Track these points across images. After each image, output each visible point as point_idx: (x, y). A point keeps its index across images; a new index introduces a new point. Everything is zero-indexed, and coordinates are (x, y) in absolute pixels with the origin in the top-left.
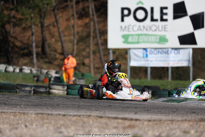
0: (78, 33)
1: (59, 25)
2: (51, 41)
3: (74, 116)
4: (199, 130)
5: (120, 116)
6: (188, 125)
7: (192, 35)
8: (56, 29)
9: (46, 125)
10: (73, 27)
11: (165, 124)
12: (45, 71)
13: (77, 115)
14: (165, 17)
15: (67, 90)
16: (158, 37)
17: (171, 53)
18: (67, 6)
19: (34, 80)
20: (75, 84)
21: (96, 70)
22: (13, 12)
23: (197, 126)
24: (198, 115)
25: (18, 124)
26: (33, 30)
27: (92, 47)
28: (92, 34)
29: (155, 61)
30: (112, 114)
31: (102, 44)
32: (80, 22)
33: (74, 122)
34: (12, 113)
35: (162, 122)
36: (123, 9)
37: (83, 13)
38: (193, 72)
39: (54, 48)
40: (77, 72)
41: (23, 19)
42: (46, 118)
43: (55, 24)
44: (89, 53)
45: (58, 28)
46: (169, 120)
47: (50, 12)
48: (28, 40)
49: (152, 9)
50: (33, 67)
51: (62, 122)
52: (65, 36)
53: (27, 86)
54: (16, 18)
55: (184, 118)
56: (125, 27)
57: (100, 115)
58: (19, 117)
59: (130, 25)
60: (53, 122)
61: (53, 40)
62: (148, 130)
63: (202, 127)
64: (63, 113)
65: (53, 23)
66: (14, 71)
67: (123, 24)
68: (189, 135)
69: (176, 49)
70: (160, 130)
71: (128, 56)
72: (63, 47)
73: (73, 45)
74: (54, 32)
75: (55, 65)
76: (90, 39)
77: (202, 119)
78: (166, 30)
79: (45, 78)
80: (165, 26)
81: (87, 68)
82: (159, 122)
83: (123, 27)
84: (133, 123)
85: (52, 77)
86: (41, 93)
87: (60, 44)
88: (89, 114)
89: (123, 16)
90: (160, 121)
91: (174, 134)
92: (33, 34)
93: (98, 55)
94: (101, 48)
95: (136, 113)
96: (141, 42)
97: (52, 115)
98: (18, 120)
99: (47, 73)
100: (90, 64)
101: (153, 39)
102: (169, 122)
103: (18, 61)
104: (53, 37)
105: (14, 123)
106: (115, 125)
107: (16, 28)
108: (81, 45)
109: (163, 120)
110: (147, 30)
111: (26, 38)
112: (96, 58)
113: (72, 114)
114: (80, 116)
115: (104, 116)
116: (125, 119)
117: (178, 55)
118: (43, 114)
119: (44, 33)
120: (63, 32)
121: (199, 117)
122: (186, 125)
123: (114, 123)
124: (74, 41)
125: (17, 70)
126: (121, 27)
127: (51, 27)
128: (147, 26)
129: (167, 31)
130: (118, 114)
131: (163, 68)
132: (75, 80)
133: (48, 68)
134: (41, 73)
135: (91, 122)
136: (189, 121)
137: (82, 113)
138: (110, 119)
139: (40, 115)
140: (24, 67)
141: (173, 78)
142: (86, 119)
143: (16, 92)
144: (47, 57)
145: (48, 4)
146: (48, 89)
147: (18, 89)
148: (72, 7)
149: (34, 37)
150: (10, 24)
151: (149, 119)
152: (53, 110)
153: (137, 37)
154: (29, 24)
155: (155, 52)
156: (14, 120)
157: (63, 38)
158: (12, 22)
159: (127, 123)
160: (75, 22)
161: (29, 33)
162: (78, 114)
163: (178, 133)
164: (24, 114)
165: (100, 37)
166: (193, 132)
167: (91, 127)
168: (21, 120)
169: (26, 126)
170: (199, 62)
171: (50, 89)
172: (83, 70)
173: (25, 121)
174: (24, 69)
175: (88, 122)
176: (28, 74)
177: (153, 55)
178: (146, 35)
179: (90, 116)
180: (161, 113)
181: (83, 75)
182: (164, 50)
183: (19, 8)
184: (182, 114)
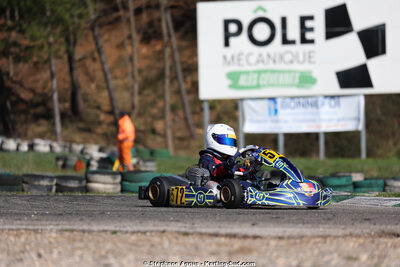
0: (140, 71)
1: (103, 57)
2: (88, 88)
3: (133, 233)
4: (376, 253)
5: (223, 231)
6: (356, 245)
7: (363, 69)
8: (97, 66)
9: (79, 252)
10: (131, 59)
11: (311, 244)
12: (78, 148)
13: (139, 232)
14: (309, 36)
15: (121, 183)
16: (297, 75)
17: (323, 104)
18: (118, 19)
19: (57, 165)
20: (137, 171)
21: (177, 142)
22: (14, 34)
23: (374, 246)
24: (375, 224)
25: (23, 252)
26: (54, 68)
27: (169, 99)
28: (168, 72)
29: (292, 121)
30: (208, 227)
31: (189, 92)
32: (144, 50)
33: (134, 244)
34: (12, 230)
35: (305, 239)
36: (227, 23)
37: (150, 31)
38: (367, 141)
39: (95, 101)
40: (141, 148)
41: (33, 47)
42: (79, 238)
43: (96, 55)
44: (163, 111)
45: (103, 64)
46: (319, 236)
47: (85, 32)
48: (44, 87)
49: (284, 21)
50: (56, 140)
51: (109, 246)
52: (115, 78)
53: (42, 177)
54: (20, 46)
55: (348, 232)
56: (233, 58)
57: (183, 230)
58: (27, 239)
59: (241, 54)
60: (92, 245)
61: (93, 86)
62: (278, 257)
63: (381, 247)
64: (111, 227)
65: (92, 53)
66: (18, 149)
67: (228, 52)
68: (356, 264)
69: (332, 97)
70: (301, 255)
71: (240, 114)
72: (111, 99)
73: (132, 95)
74: (94, 71)
75: (98, 134)
76: (164, 83)
77: (383, 232)
78: (312, 60)
79: (79, 160)
80: (310, 52)
81: (159, 139)
82: (298, 241)
83: (229, 58)
84: (248, 243)
85: (91, 159)
86: (72, 190)
87: (105, 94)
88: (162, 229)
89: (227, 36)
90: (302, 237)
91: (328, 262)
92: (52, 76)
93: (181, 113)
94: (187, 99)
95: (253, 225)
96: (264, 86)
97: (90, 232)
98: (24, 244)
99: (82, 152)
100: (165, 131)
101: (287, 78)
102: (318, 240)
103: (27, 129)
104: (92, 80)
105: (17, 249)
106: (213, 247)
107: (21, 65)
108: (148, 95)
109: (306, 236)
110: (274, 61)
111: (40, 84)
112: (177, 119)
113: (129, 229)
114: (144, 233)
115: (191, 231)
116: (234, 236)
117: (337, 109)
118: (72, 231)
119: (75, 73)
120: (112, 70)
121: (377, 228)
122: (351, 245)
123: (211, 244)
124: (133, 87)
125: (25, 147)
126: (225, 58)
127: (89, 62)
128: (275, 54)
129: (314, 63)
130: (220, 227)
131: (308, 135)
132: (138, 163)
133: (85, 142)
134: (71, 150)
135: (166, 244)
136: (358, 236)
137: (149, 226)
138: (204, 237)
139: (67, 234)
140: (38, 141)
141: (328, 154)
142: (156, 239)
143: (23, 191)
144: (81, 120)
145: (80, 16)
146: (84, 183)
147: (26, 183)
148: (128, 21)
149: (55, 82)
150: (8, 57)
151: (280, 234)
152: (92, 223)
153: (256, 76)
154: (46, 57)
155: (292, 104)
156: (15, 245)
157: (113, 83)
158: (12, 53)
159: (237, 244)
160: (135, 50)
161: (46, 75)
162: (142, 228)
163: (335, 260)
164: (36, 231)
165: (185, 77)
166: (364, 257)
167: (165, 254)
168: (29, 244)
169: (39, 256)
170: (379, 121)
171: (88, 181)
172: (153, 142)
173: (38, 245)
174: (37, 144)
175: (161, 244)
176: (45, 154)
177: (288, 111)
178: (273, 71)
179: (164, 232)
180: (304, 223)
181: (152, 153)
182: (310, 100)
183: (25, 26)
184: (345, 224)
